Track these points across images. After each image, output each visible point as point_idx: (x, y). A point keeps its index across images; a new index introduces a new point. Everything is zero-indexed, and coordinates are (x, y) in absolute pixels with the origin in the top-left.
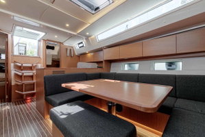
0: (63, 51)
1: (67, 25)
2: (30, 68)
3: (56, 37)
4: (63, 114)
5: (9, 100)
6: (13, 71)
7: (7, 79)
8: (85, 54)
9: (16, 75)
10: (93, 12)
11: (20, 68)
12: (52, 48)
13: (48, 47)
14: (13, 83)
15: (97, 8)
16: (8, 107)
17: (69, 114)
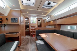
0: (42, 21)
2: (34, 27)
3: (40, 17)
4: (38, 43)
5: (30, 35)
6: (30, 28)
8: (50, 22)
9: (31, 29)
10: (51, 8)
11: (32, 27)
12: (40, 20)
13: (39, 20)
14: (30, 31)
15: (52, 6)
16: (29, 37)
17: (40, 44)
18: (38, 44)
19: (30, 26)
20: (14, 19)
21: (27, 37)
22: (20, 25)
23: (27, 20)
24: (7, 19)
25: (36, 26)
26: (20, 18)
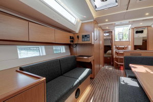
1: (147, 14)
2: (123, 48)
3: (141, 24)
5: (113, 65)
6: (115, 50)
7: (112, 54)
9: (116, 52)
11: (118, 48)
13: (137, 32)
14: (114, 57)
16: (111, 68)
17: (126, 84)
18: (123, 83)
19: (114, 47)
20: (86, 36)
21: (107, 67)
22: (93, 45)
23: (108, 34)
24: (78, 37)
25: (130, 48)
26: (93, 33)
